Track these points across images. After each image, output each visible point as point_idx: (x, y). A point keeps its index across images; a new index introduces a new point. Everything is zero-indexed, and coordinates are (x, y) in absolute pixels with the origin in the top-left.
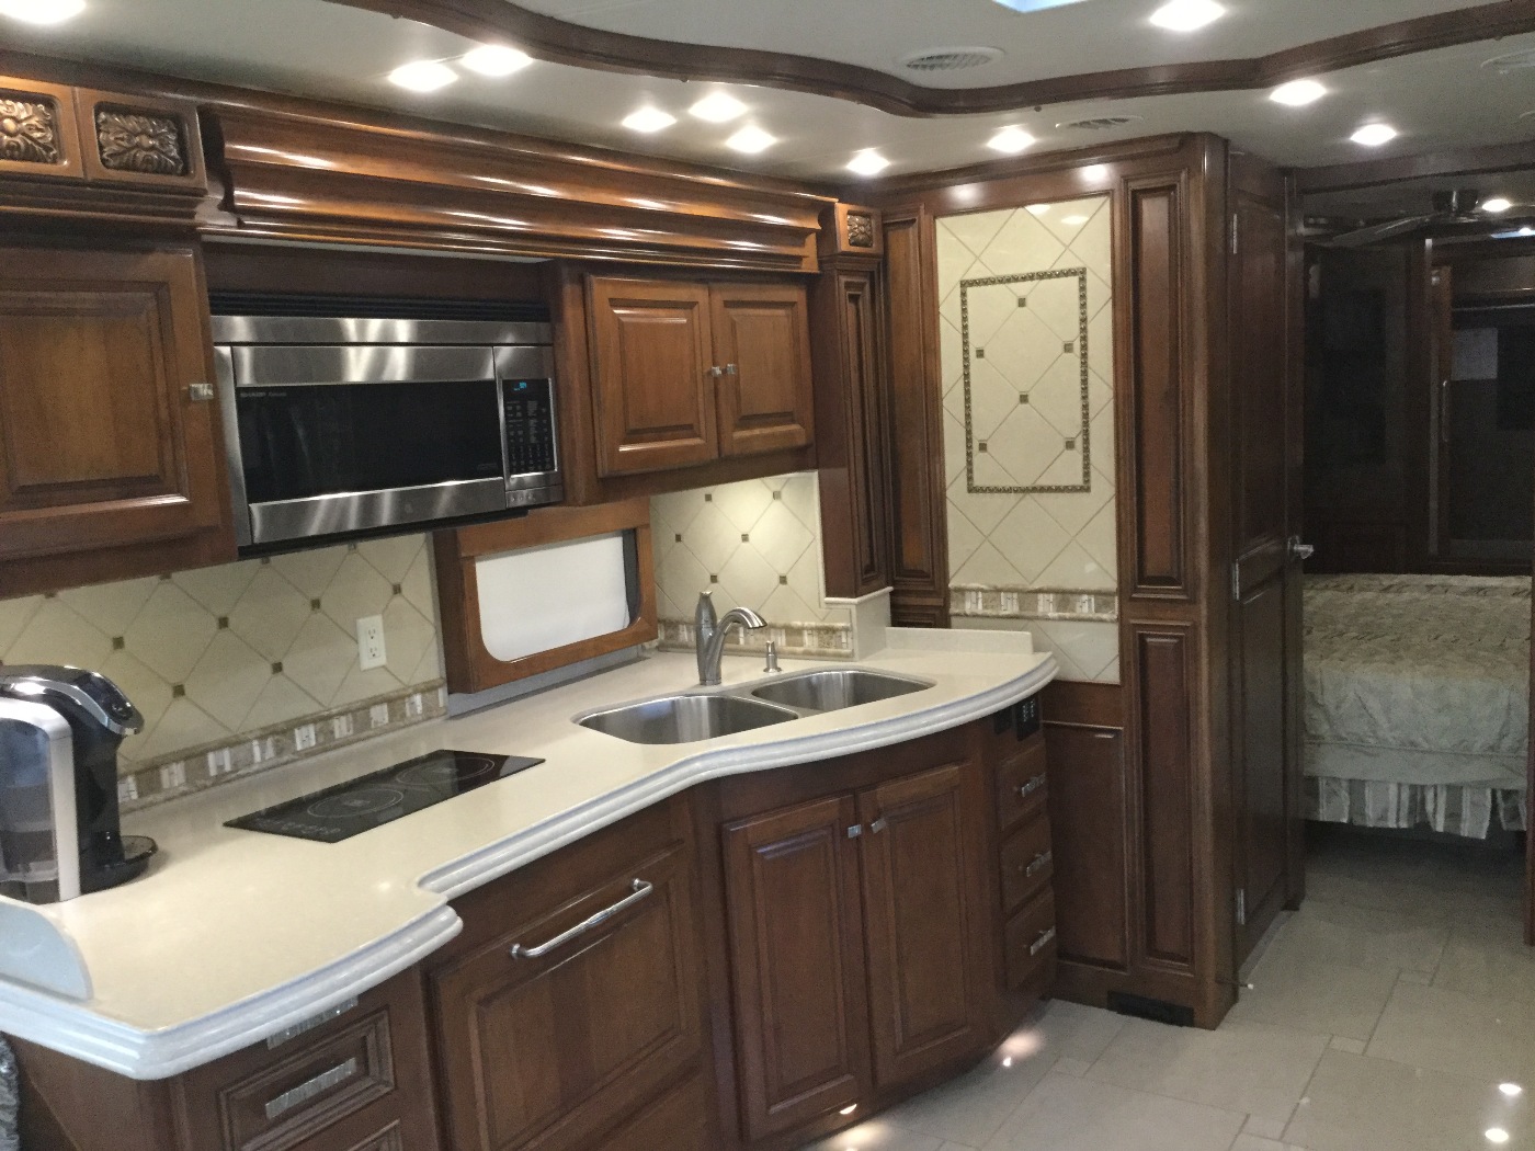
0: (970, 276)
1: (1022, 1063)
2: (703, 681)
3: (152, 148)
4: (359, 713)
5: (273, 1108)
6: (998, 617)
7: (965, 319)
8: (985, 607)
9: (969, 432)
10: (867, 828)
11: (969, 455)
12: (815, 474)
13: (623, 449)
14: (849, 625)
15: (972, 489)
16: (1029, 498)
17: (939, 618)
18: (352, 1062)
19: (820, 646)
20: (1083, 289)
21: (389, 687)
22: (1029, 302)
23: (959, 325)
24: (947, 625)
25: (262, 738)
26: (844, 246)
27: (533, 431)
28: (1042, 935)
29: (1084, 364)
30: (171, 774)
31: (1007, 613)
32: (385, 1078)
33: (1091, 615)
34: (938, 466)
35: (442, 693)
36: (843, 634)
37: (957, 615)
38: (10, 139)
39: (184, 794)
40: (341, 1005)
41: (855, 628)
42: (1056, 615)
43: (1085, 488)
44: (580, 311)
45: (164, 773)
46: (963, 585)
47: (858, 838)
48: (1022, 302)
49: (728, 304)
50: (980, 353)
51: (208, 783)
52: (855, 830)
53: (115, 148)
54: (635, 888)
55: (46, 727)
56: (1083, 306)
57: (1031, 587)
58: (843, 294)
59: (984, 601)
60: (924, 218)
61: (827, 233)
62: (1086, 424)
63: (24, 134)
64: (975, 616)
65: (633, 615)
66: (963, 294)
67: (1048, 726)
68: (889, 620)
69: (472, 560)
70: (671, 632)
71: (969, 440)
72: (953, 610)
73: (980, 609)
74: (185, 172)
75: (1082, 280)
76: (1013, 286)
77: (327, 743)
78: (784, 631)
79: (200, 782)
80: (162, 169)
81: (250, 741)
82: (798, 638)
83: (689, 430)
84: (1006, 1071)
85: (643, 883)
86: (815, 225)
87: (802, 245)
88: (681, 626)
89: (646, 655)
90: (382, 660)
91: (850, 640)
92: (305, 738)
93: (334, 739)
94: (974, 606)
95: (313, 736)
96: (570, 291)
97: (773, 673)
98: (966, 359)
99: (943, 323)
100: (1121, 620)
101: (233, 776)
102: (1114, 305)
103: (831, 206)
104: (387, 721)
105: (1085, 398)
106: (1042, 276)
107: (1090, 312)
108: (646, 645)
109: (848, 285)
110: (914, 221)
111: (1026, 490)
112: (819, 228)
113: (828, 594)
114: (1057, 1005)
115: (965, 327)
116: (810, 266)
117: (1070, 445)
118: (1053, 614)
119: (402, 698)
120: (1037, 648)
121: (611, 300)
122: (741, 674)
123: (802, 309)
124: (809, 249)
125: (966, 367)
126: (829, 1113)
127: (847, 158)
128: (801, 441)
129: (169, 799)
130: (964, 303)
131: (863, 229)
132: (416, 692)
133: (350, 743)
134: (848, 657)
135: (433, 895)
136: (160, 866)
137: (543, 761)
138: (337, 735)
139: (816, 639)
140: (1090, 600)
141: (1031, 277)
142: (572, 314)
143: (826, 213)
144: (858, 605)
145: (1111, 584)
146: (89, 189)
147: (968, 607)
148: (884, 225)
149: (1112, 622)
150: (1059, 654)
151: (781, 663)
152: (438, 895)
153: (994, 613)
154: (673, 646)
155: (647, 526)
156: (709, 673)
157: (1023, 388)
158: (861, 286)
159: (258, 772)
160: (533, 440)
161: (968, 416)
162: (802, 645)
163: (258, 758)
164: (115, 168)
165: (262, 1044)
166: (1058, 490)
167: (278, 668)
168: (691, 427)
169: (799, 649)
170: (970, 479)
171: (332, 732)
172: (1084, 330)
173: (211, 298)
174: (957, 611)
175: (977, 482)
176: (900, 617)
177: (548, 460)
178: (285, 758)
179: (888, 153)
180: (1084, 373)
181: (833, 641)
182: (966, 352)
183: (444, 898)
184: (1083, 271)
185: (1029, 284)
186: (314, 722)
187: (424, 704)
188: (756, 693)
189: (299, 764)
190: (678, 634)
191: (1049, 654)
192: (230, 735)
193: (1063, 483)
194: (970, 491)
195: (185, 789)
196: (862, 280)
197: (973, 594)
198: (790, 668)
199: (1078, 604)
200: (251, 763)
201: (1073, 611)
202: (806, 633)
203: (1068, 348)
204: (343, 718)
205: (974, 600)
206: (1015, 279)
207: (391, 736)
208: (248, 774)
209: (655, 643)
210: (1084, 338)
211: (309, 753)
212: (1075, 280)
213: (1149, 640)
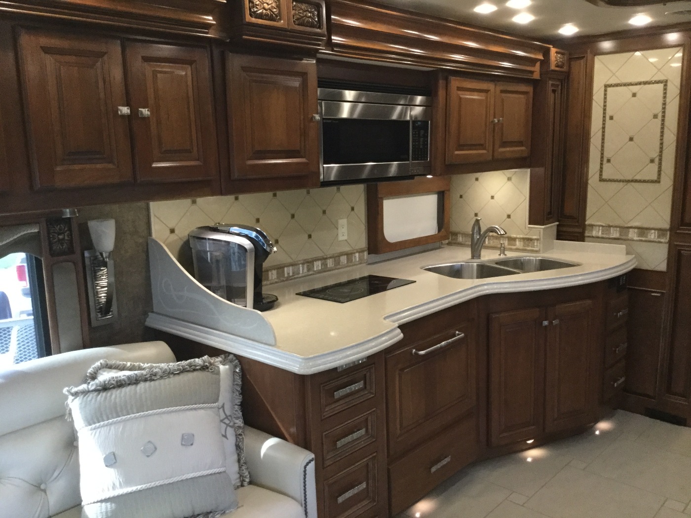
0: (609, 83)
1: (604, 433)
2: (473, 257)
3: (310, 17)
4: (336, 257)
5: (338, 394)
6: (610, 238)
7: (605, 102)
8: (602, 234)
9: (602, 154)
10: (551, 323)
11: (602, 164)
12: (529, 170)
13: (457, 152)
14: (539, 237)
15: (602, 180)
16: (630, 186)
17: (580, 237)
18: (362, 382)
19: (524, 246)
20: (665, 89)
21: (347, 249)
22: (638, 95)
23: (602, 104)
24: (583, 240)
25: (303, 264)
26: (553, 67)
27: (421, 143)
28: (619, 380)
29: (663, 124)
30: (272, 274)
31: (613, 237)
32: (371, 391)
33: (655, 240)
34: (586, 169)
35: (366, 253)
36: (536, 241)
37: (589, 237)
38: (266, 12)
39: (276, 282)
40: (362, 359)
41: (542, 239)
42: (638, 238)
43: (658, 181)
44: (444, 92)
45: (270, 273)
46: (593, 223)
47: (546, 326)
48: (634, 95)
49: (502, 91)
50: (611, 118)
51: (285, 279)
52: (546, 323)
53: (298, 16)
54: (457, 335)
55: (247, 247)
56: (665, 97)
57: (626, 225)
58: (550, 89)
59: (603, 231)
60: (589, 56)
61: (545, 62)
62: (661, 152)
63: (270, 10)
64: (598, 237)
65: (439, 229)
66: (606, 91)
67: (629, 289)
68: (556, 237)
69: (382, 199)
70: (454, 237)
71: (602, 157)
72: (587, 234)
73: (600, 234)
74: (319, 28)
75: (666, 85)
76: (631, 87)
77: (325, 269)
78: (507, 239)
79: (282, 279)
80: (312, 26)
81: (299, 264)
82: (514, 242)
83: (481, 146)
84: (597, 436)
85: (460, 333)
86: (541, 57)
87: (534, 66)
88: (459, 235)
89: (443, 246)
90: (345, 238)
91: (538, 244)
92: (318, 265)
93: (327, 267)
94: (597, 233)
95: (320, 265)
96: (441, 83)
97: (502, 256)
98: (604, 120)
99: (594, 104)
100: (670, 243)
101: (293, 277)
102: (681, 97)
103: (548, 50)
104: (346, 262)
105: (662, 140)
106: (645, 83)
107: (668, 100)
108: (443, 242)
109: (553, 85)
110: (584, 57)
111: (628, 181)
112: (543, 58)
113: (530, 224)
114: (621, 412)
115: (605, 106)
116: (536, 76)
117: (652, 161)
118: (636, 238)
119: (352, 254)
120: (628, 253)
121: (458, 87)
122: (489, 256)
123: (531, 94)
124: (537, 68)
125: (604, 124)
126: (521, 441)
127: (559, 27)
128: (525, 155)
129: (271, 284)
130: (605, 95)
131: (561, 60)
132: (357, 252)
133: (333, 270)
134: (537, 252)
135: (392, 323)
136: (278, 306)
137: (415, 282)
138: (328, 266)
139: (522, 243)
140: (655, 233)
141: (640, 83)
142: (441, 93)
143: (546, 53)
144: (544, 229)
145: (666, 225)
146: (288, 33)
147: (594, 233)
148: (570, 59)
149: (665, 243)
150: (638, 256)
151: (506, 252)
152: (394, 323)
153: (607, 236)
154: (455, 243)
155: (449, 190)
156: (476, 254)
157: (631, 134)
158: (558, 86)
159: (300, 277)
160: (421, 147)
161: (603, 146)
162: (515, 245)
163: (301, 272)
164: (299, 25)
165: (335, 369)
166: (644, 181)
167: (310, 236)
168: (482, 145)
169: (514, 247)
170: (601, 175)
171: (327, 264)
172: (664, 108)
173: (318, 81)
174: (588, 235)
175: (604, 177)
176: (560, 236)
177: (426, 156)
178: (311, 273)
179: (578, 25)
180: (663, 128)
181: (530, 244)
182: (604, 117)
183: (396, 325)
184: (666, 81)
185: (638, 87)
186: (321, 260)
187: (359, 258)
188: (497, 263)
189: (315, 276)
190: (457, 239)
191: (634, 256)
192: (292, 261)
193: (647, 178)
194: (600, 181)
195: (277, 280)
196: (558, 83)
197: (597, 228)
198: (510, 255)
199: (649, 234)
200: (299, 274)
201: (647, 237)
202: (517, 240)
203: (655, 116)
204: (331, 260)
205: (597, 230)
206: (631, 84)
207: (348, 269)
208: (297, 278)
209: (447, 241)
210: (664, 112)
211: (319, 272)
212: (661, 86)
213: (682, 252)
